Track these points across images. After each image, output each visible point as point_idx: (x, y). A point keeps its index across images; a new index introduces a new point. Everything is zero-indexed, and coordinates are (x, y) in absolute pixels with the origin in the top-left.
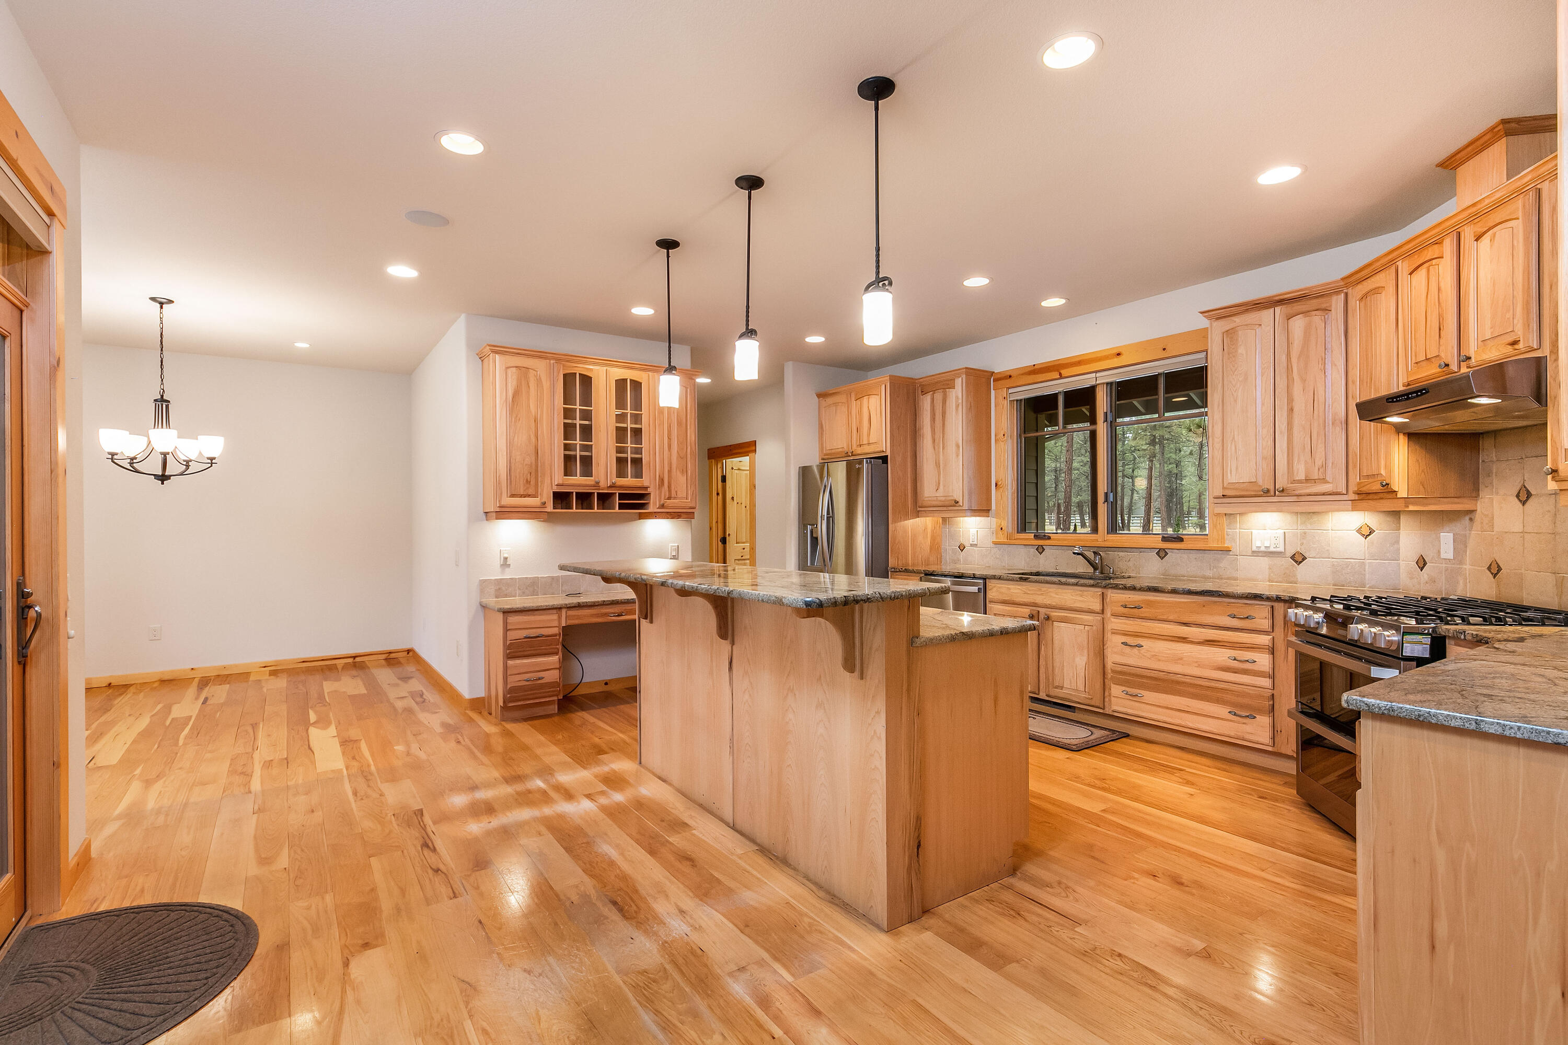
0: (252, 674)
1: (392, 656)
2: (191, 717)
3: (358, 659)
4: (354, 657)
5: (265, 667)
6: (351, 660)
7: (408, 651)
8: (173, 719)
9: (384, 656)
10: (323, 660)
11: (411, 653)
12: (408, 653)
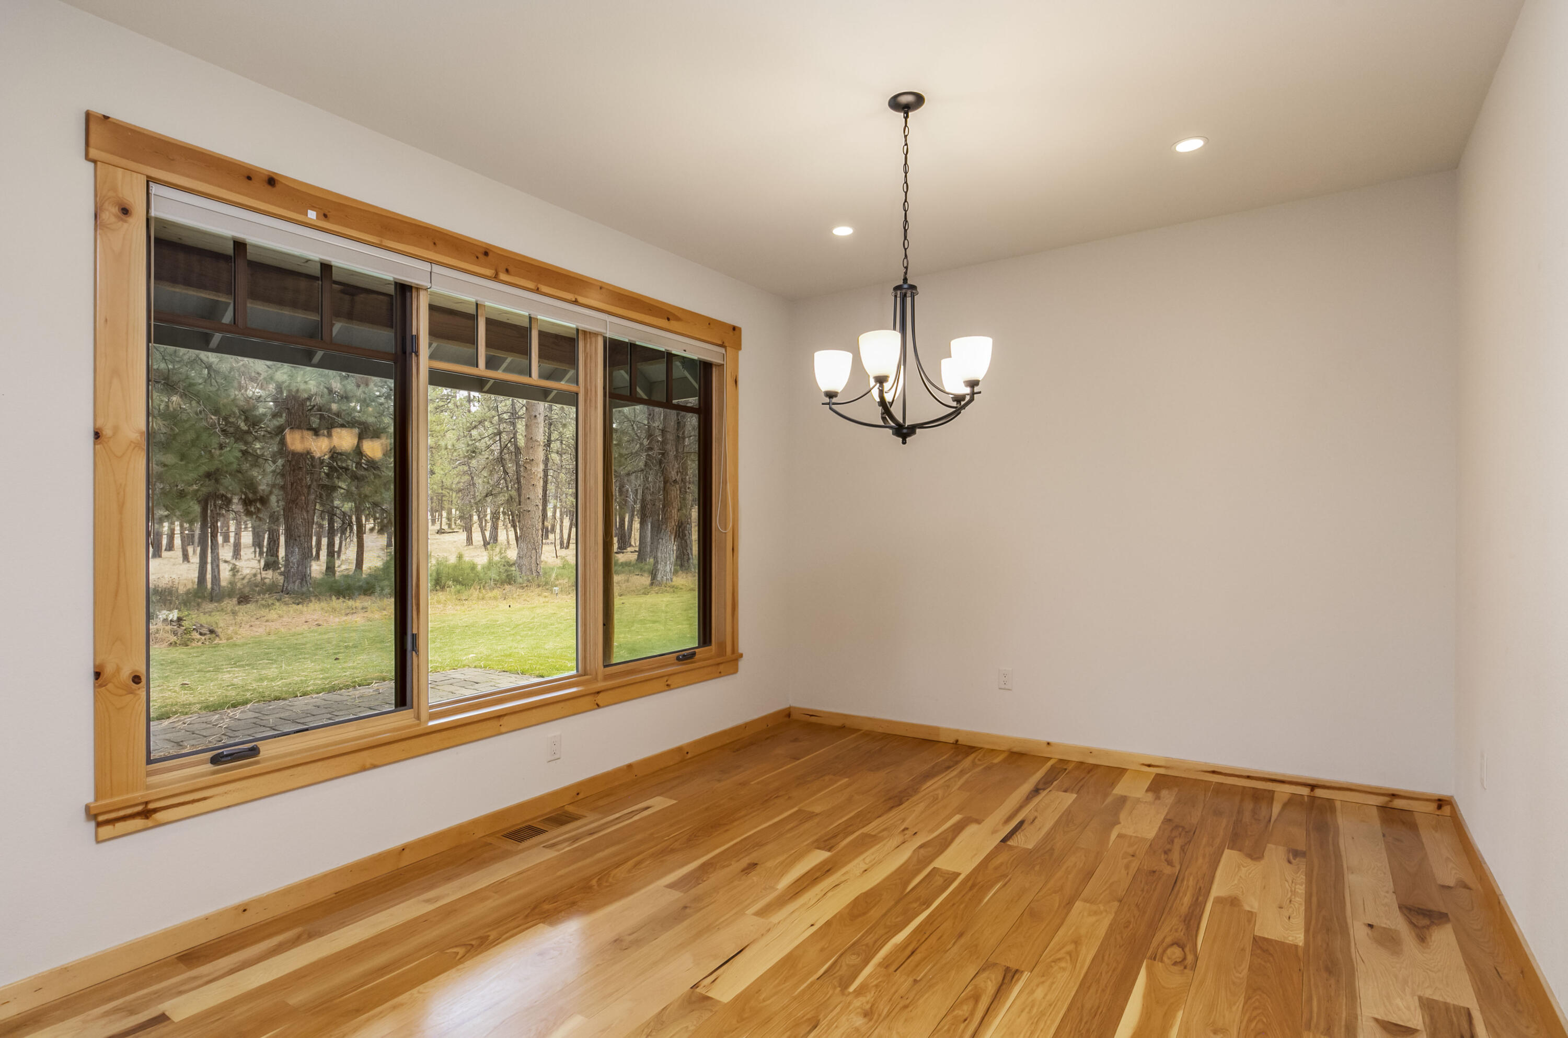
0: (1127, 776)
1: (1399, 803)
2: (959, 874)
3: (1319, 793)
4: (1313, 787)
5: (1149, 766)
6: (1305, 791)
7: (1441, 803)
8: (934, 868)
9: (1380, 800)
10: (1248, 777)
11: (1447, 810)
12: (1440, 807)
